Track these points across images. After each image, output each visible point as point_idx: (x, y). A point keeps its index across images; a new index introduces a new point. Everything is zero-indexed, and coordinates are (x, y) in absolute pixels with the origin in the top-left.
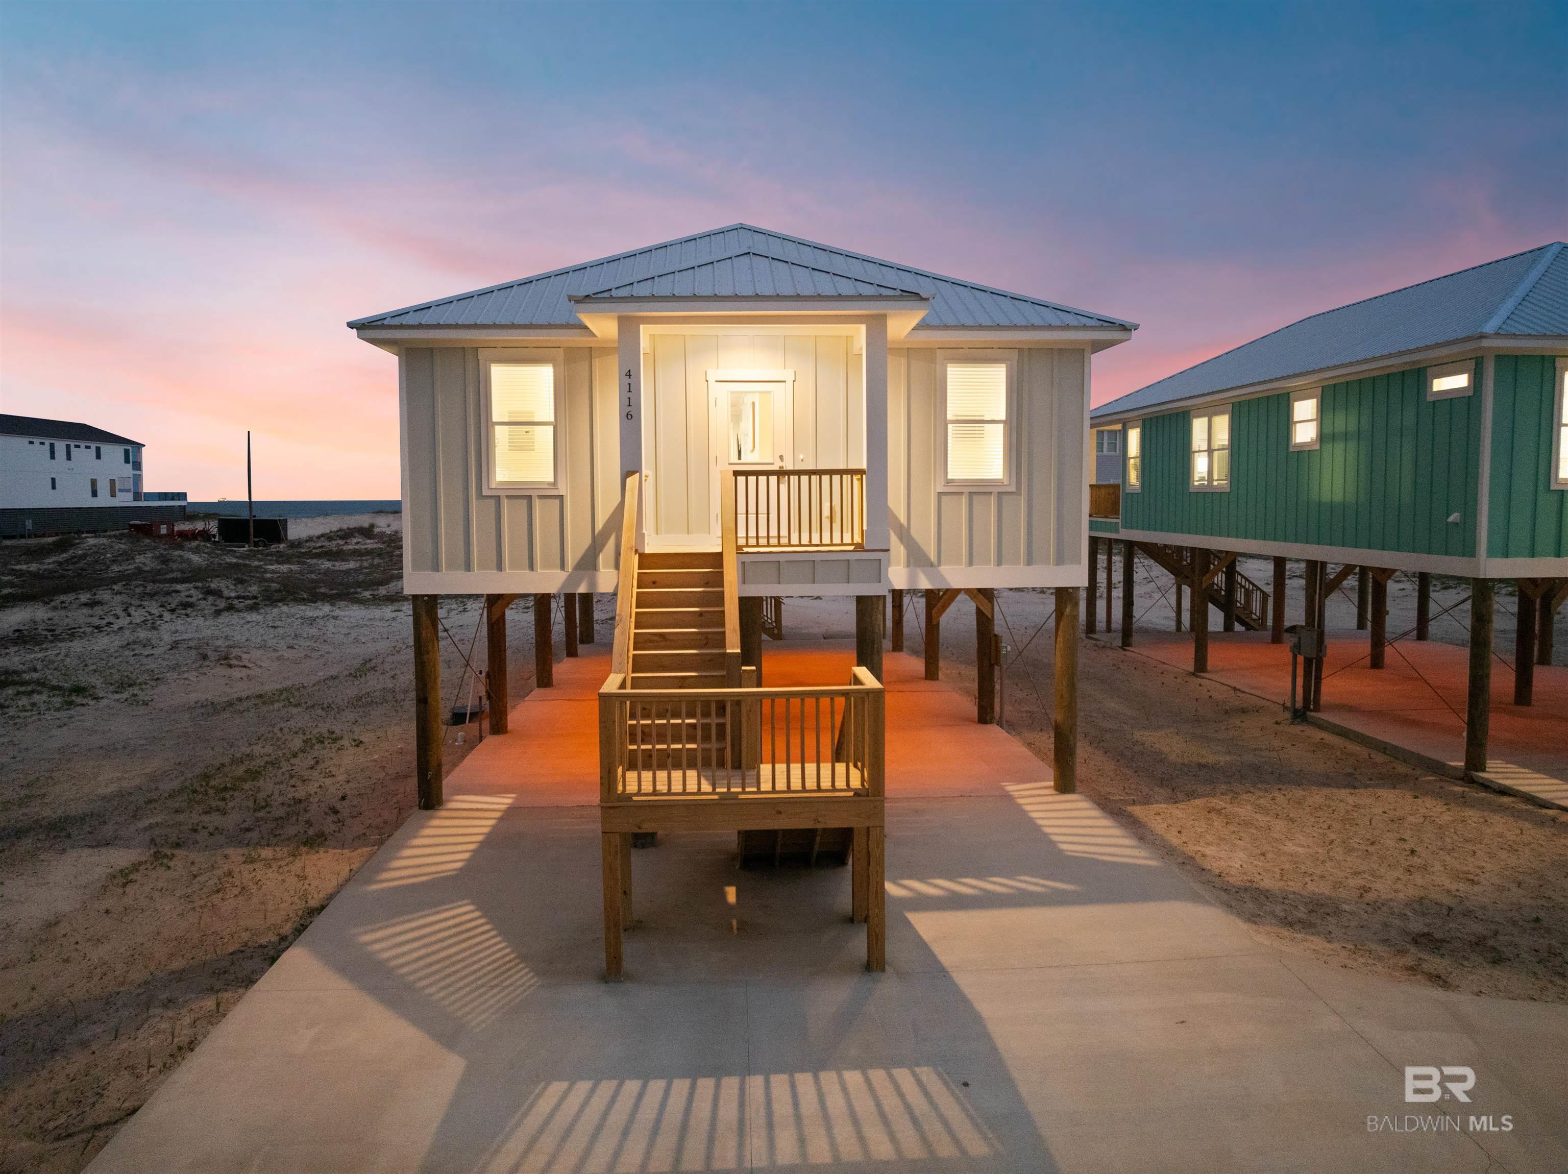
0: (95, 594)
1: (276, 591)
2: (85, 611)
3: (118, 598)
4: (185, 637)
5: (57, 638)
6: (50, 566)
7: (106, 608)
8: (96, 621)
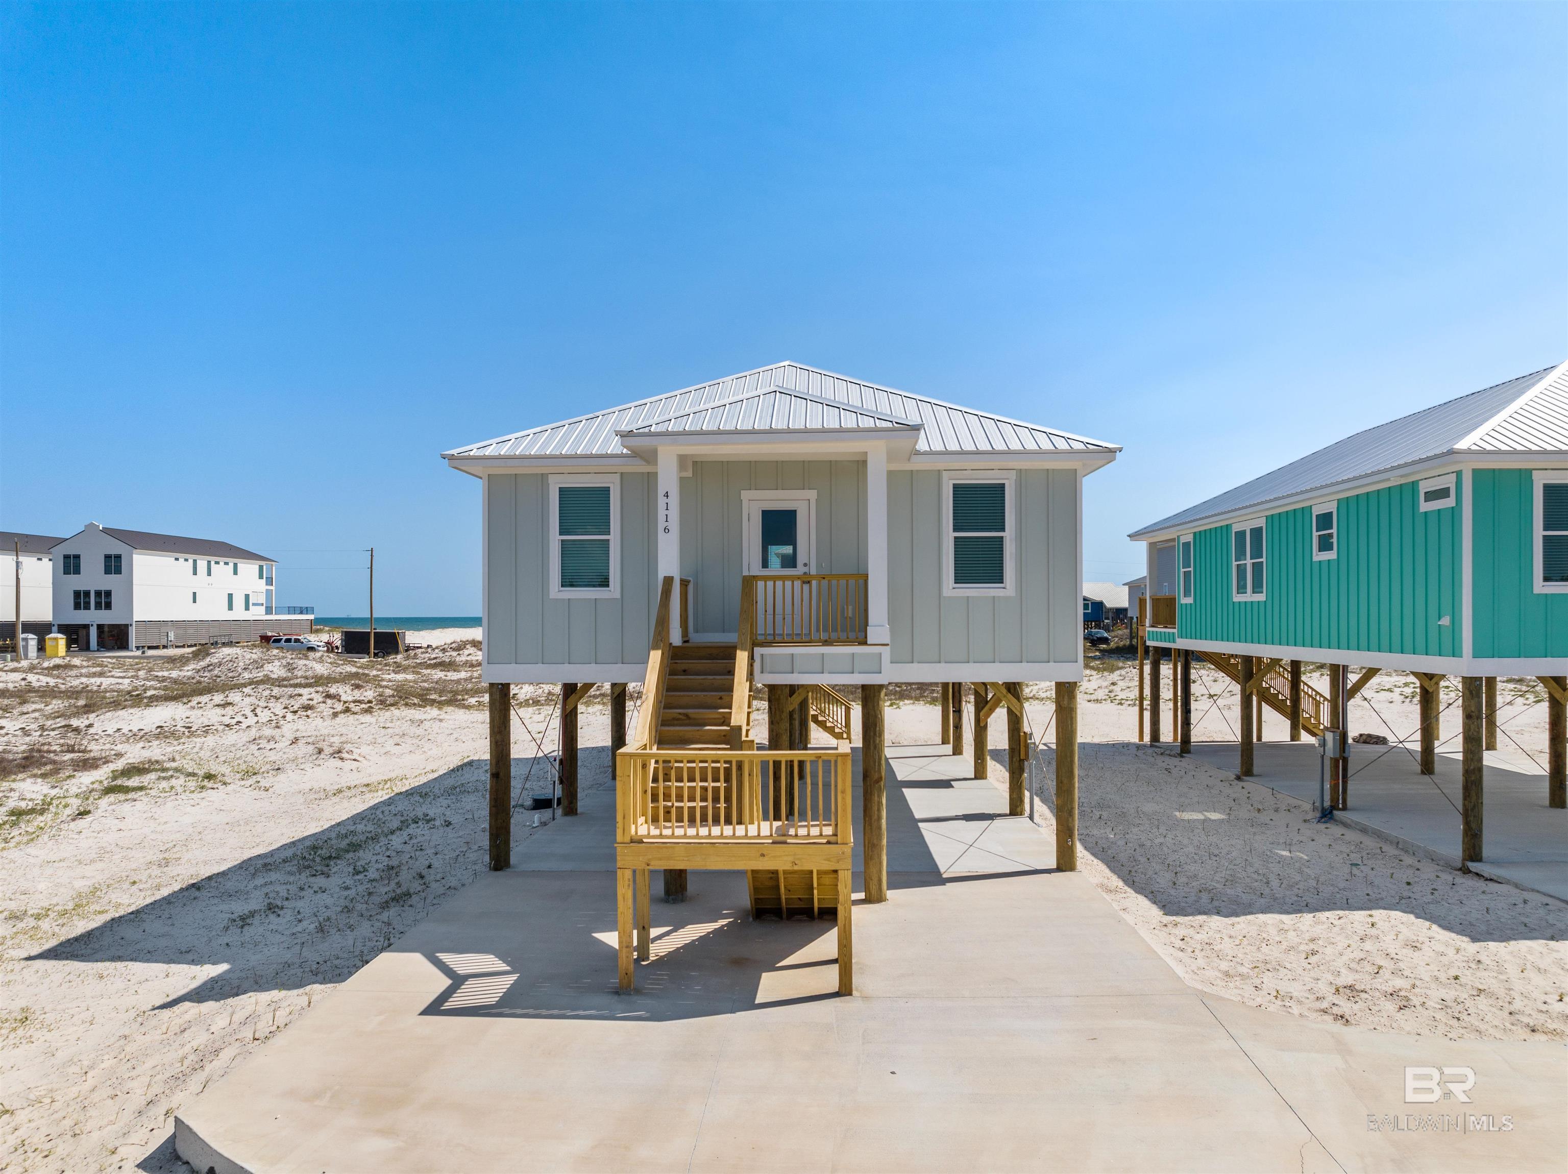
0: (227, 696)
1: (390, 697)
2: (219, 711)
3: (248, 700)
4: (304, 734)
5: (192, 734)
6: (189, 673)
7: (236, 709)
8: (227, 720)
